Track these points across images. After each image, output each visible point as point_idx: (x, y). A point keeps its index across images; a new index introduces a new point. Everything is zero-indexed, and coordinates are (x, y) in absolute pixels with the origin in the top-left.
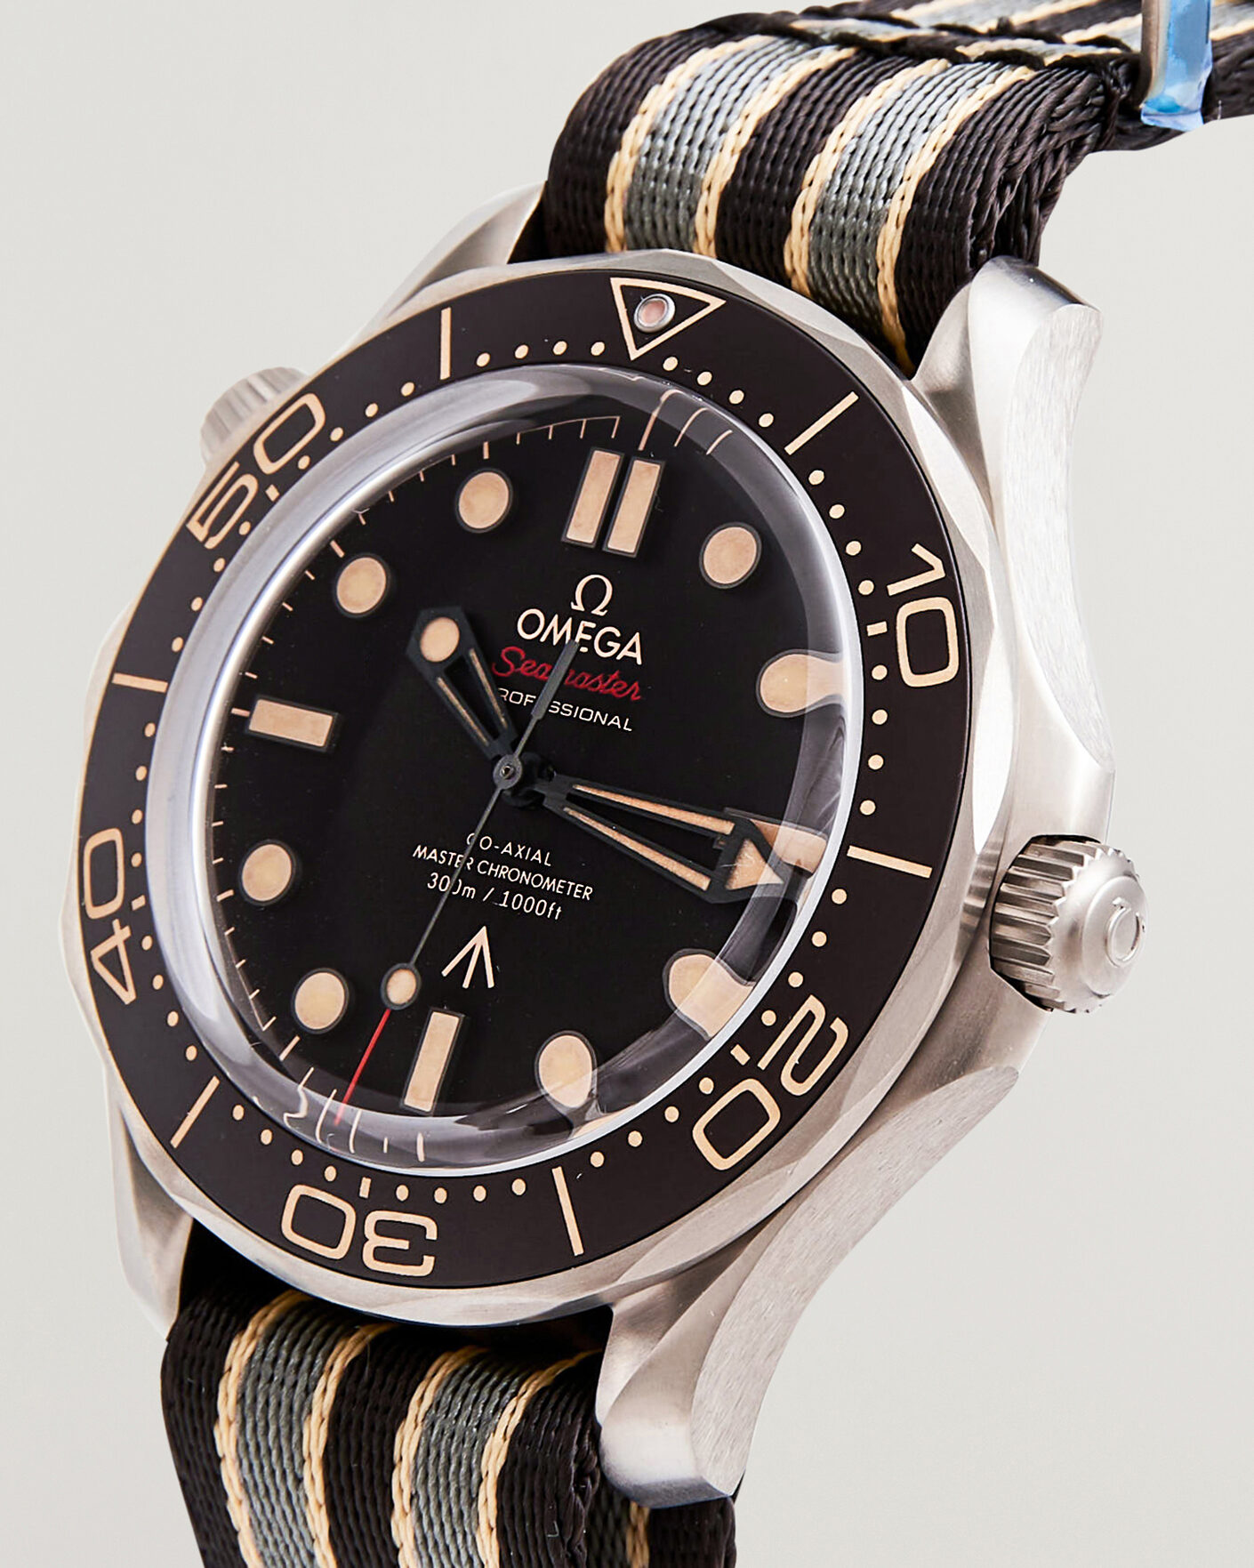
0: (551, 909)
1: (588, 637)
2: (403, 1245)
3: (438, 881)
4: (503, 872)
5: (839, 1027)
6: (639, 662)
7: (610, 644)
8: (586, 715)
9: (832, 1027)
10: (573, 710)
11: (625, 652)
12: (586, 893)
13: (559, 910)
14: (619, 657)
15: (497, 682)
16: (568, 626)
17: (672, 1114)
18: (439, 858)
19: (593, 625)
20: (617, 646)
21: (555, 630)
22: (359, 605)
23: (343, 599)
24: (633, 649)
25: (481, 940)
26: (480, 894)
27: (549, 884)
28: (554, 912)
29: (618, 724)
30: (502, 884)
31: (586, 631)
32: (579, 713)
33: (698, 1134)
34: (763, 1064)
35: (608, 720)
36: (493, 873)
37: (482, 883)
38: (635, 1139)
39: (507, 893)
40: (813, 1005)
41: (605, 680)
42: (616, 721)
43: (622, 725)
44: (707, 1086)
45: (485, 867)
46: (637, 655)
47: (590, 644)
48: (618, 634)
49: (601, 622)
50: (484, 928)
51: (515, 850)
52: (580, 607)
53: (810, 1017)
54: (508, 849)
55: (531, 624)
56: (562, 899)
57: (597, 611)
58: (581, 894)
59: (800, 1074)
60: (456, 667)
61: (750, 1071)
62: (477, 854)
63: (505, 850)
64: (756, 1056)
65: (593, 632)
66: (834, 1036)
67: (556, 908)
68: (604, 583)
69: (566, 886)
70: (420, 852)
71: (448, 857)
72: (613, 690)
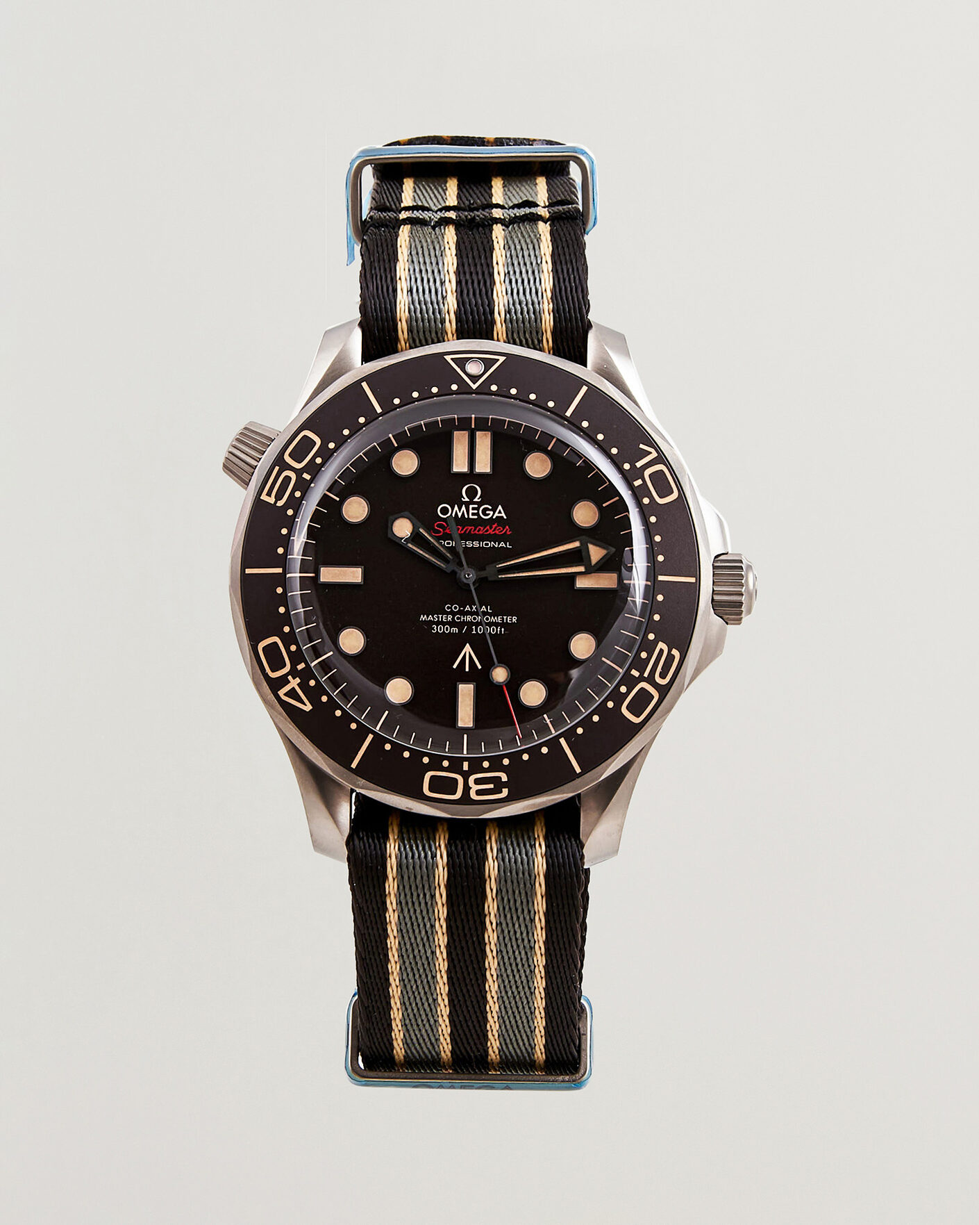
0: (499, 630)
1: (476, 511)
2: (491, 786)
3: (437, 629)
4: (469, 618)
5: (675, 652)
6: (505, 517)
7: (487, 512)
8: (487, 544)
9: (672, 653)
10: (480, 544)
11: (496, 514)
12: (514, 620)
13: (503, 629)
14: (494, 517)
15: (438, 539)
16: (464, 508)
17: (610, 704)
18: (434, 618)
19: (476, 506)
20: (491, 513)
21: (458, 512)
22: (357, 518)
23: (349, 517)
24: (500, 512)
25: (468, 649)
26: (460, 631)
27: (493, 619)
28: (501, 631)
29: (504, 545)
30: (470, 624)
31: (473, 509)
32: (483, 544)
33: (624, 710)
34: (646, 675)
35: (499, 545)
36: (464, 620)
37: (460, 625)
38: (596, 718)
39: (474, 627)
40: (661, 645)
41: (491, 528)
42: (502, 544)
43: (506, 545)
44: (623, 689)
45: (458, 619)
46: (503, 514)
47: (477, 514)
48: (490, 508)
49: (480, 504)
50: (468, 644)
51: (472, 608)
52: (467, 499)
53: (661, 651)
54: (468, 608)
55: (444, 511)
56: (503, 625)
57: (476, 500)
58: (512, 621)
59: (663, 676)
60: (416, 537)
61: (641, 679)
62: (453, 614)
63: (466, 609)
64: (642, 672)
65: (478, 509)
66: (674, 657)
67: (501, 629)
68: (475, 487)
69: (503, 619)
70: (423, 618)
71: (438, 617)
72: (497, 532)
